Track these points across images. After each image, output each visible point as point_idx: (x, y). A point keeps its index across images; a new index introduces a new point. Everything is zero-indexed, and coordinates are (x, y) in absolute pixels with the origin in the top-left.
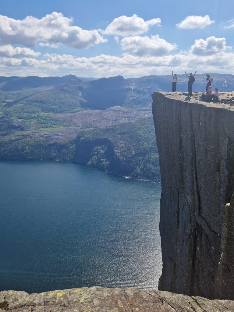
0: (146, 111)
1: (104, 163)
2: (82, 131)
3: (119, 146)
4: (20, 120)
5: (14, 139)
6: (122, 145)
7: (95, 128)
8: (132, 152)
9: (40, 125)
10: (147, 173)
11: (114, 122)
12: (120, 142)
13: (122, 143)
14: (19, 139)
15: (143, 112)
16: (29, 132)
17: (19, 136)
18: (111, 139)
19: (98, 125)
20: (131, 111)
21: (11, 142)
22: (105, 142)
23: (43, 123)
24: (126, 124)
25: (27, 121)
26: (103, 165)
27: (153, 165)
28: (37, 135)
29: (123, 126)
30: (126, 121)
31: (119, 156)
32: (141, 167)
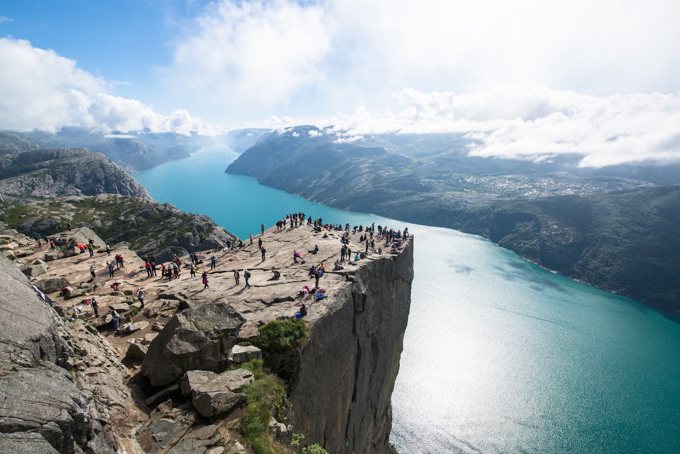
0: (612, 182)
1: (521, 245)
2: (499, 200)
3: (549, 226)
4: (427, 180)
5: (417, 200)
7: (520, 198)
8: (569, 238)
9: (449, 187)
10: (589, 272)
11: (551, 193)
12: (552, 222)
14: (423, 201)
16: (434, 194)
17: (422, 197)
18: (540, 215)
19: (526, 194)
20: (584, 179)
21: (414, 202)
22: (528, 218)
23: (453, 185)
24: (570, 197)
25: (435, 181)
26: (520, 247)
27: (602, 263)
28: (442, 198)
29: (564, 199)
31: (546, 240)
32: (580, 262)
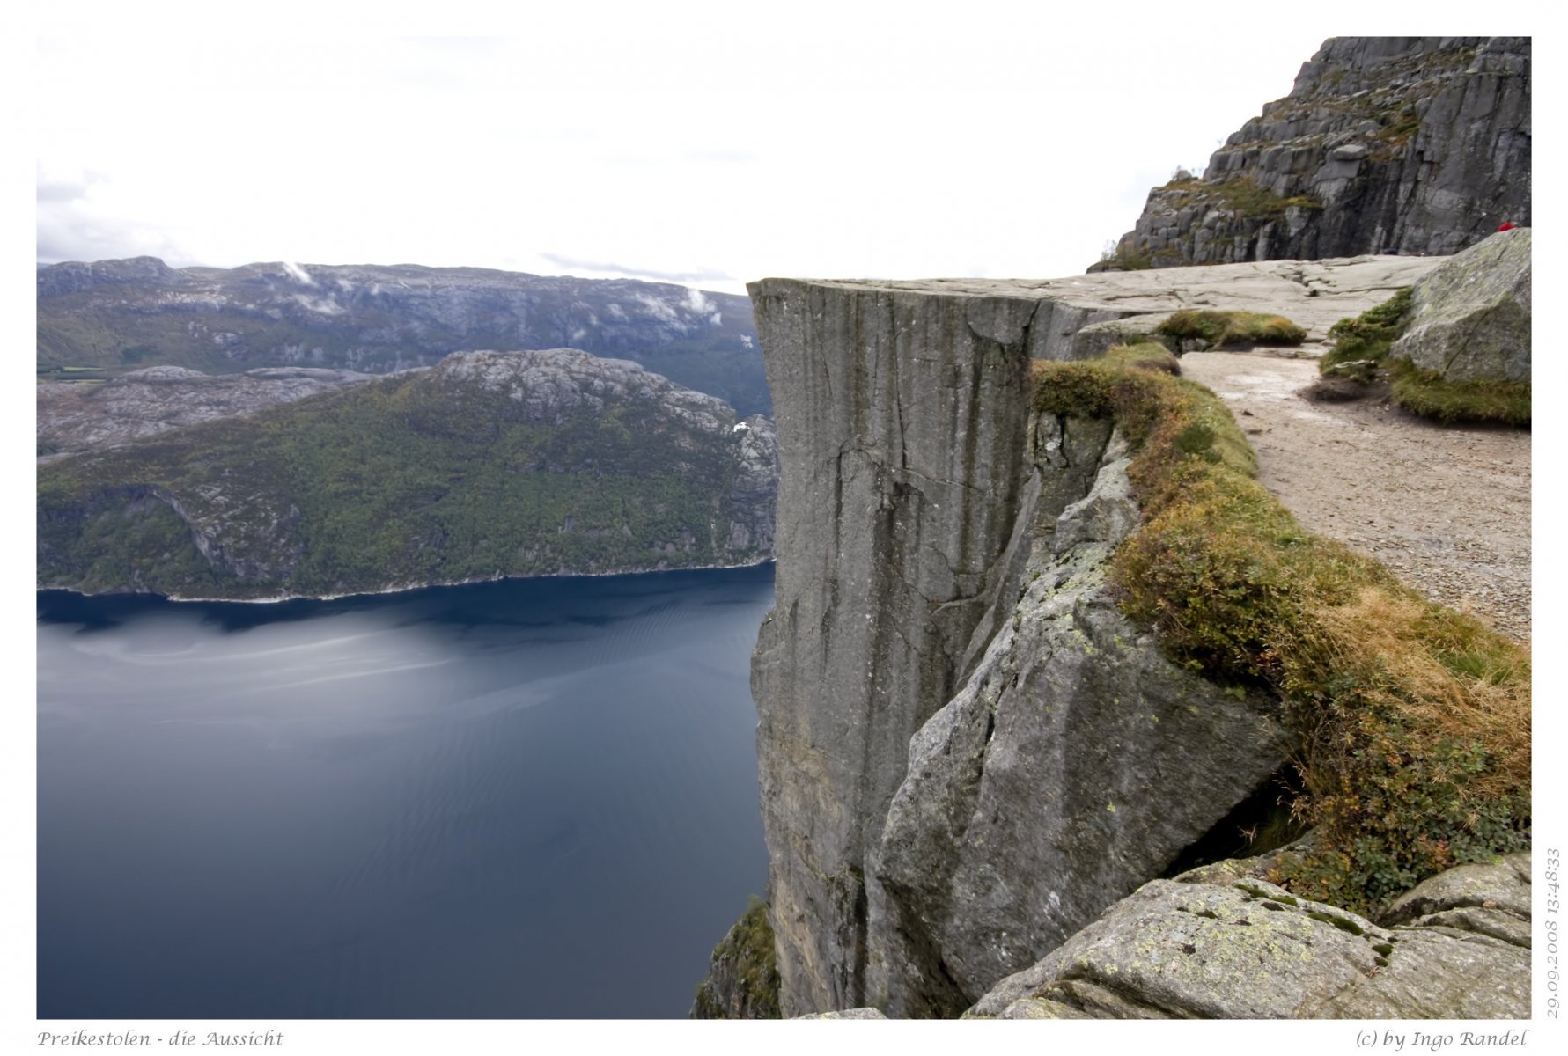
0: (290, 380)
3: (207, 503)
6: (220, 498)
7: (81, 451)
8: (267, 516)
11: (162, 424)
12: (209, 490)
13: (221, 494)
15: (279, 383)
20: (229, 380)
24: (220, 427)
29: (205, 433)
30: (214, 415)
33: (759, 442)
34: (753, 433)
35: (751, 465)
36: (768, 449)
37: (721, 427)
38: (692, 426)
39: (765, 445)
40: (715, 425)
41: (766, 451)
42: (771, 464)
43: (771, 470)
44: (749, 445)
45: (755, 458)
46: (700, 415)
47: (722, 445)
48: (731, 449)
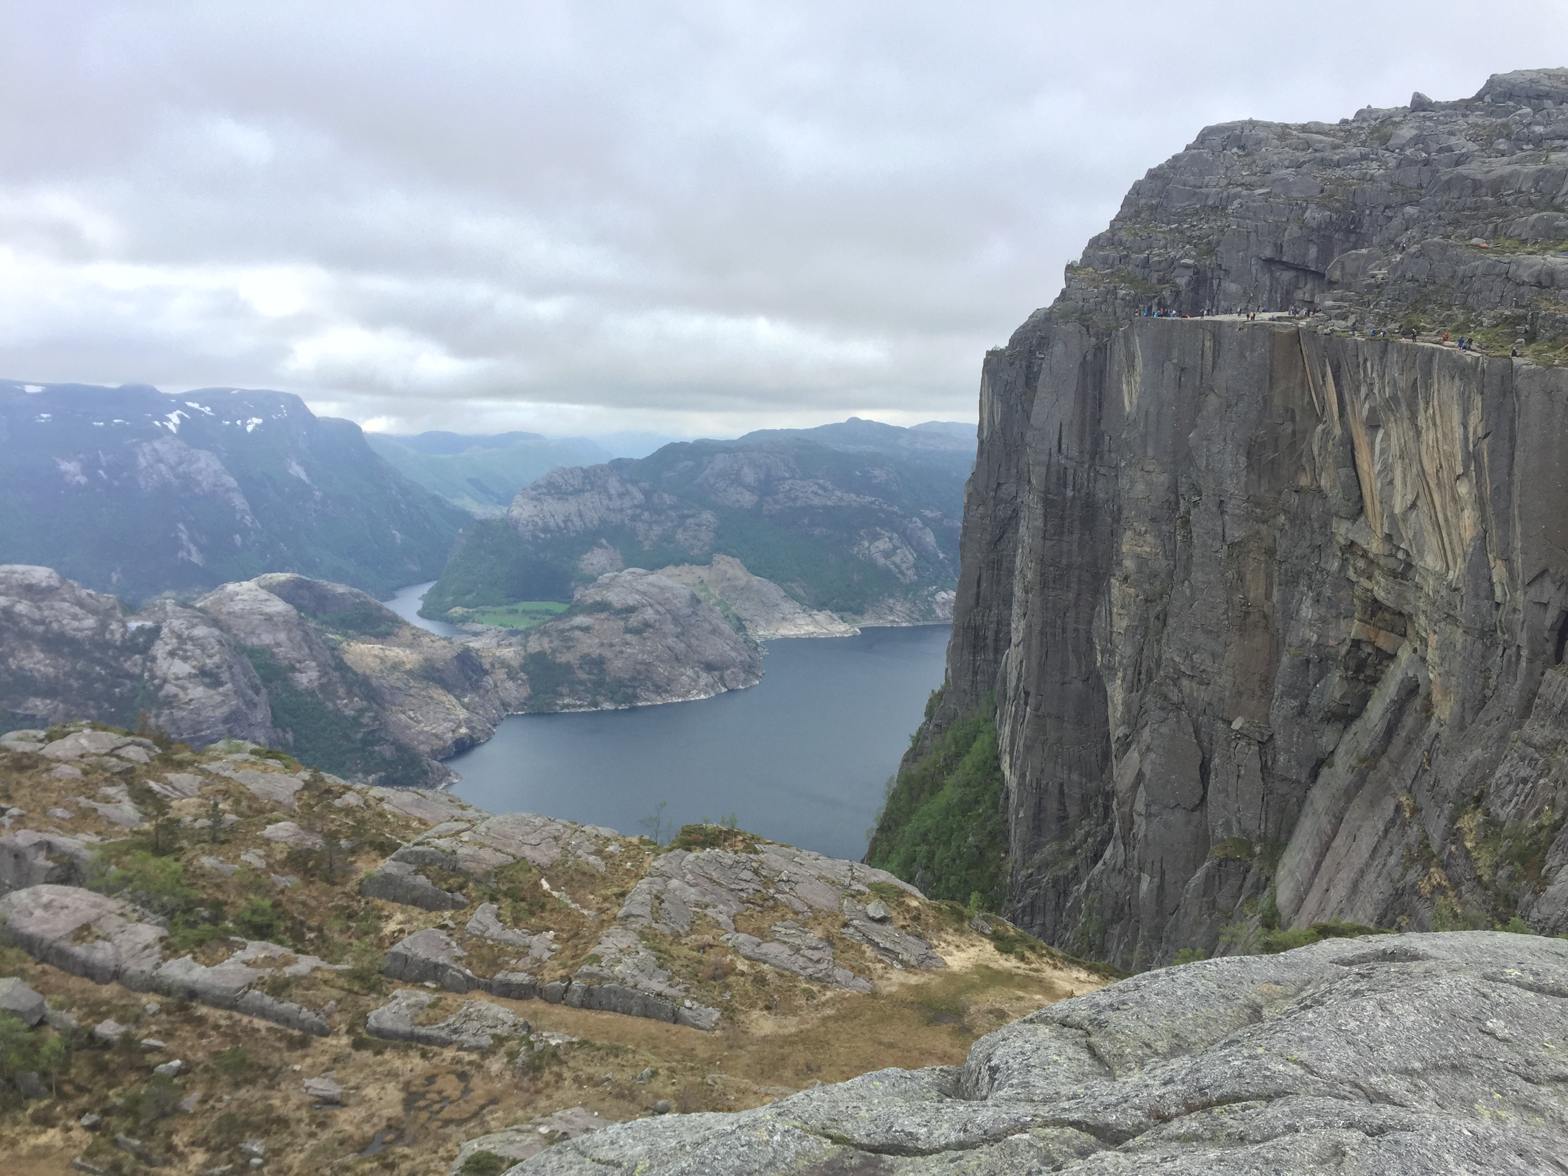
33: (189, 646)
34: (172, 631)
35: (184, 688)
36: (210, 656)
37: (103, 627)
38: (41, 629)
39: (203, 650)
40: (90, 622)
41: (208, 661)
42: (222, 684)
43: (226, 695)
44: (172, 654)
45: (190, 676)
46: (52, 608)
47: (116, 659)
48: (135, 665)
